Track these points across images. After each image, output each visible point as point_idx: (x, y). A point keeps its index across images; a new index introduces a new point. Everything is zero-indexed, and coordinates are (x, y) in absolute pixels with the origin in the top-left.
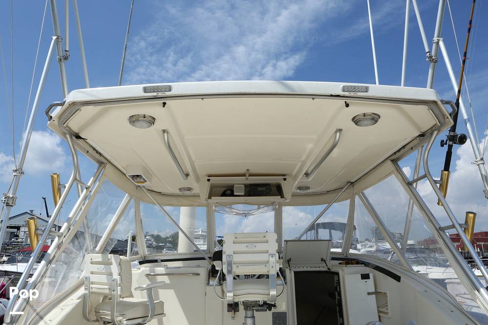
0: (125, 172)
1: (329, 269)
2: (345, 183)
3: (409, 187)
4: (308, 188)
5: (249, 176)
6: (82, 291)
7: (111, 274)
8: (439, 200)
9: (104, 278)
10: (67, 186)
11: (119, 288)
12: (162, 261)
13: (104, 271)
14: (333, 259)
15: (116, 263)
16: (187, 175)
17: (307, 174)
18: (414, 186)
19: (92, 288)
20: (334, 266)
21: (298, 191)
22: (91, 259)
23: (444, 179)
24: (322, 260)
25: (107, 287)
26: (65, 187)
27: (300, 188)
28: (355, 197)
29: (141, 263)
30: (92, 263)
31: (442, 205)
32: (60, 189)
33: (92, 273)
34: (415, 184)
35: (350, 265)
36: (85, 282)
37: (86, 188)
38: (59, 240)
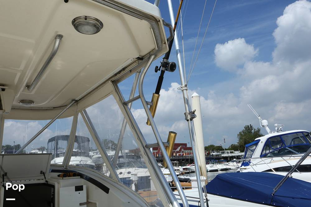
1: (46, 181)
2: (71, 100)
3: (123, 106)
4: (31, 102)
8: (148, 119)
14: (53, 171)
17: (28, 86)
18: (129, 107)
20: (52, 178)
21: (21, 104)
23: (154, 101)
24: (42, 173)
27: (23, 101)
28: (77, 115)
31: (150, 125)
34: (130, 104)
35: (67, 178)
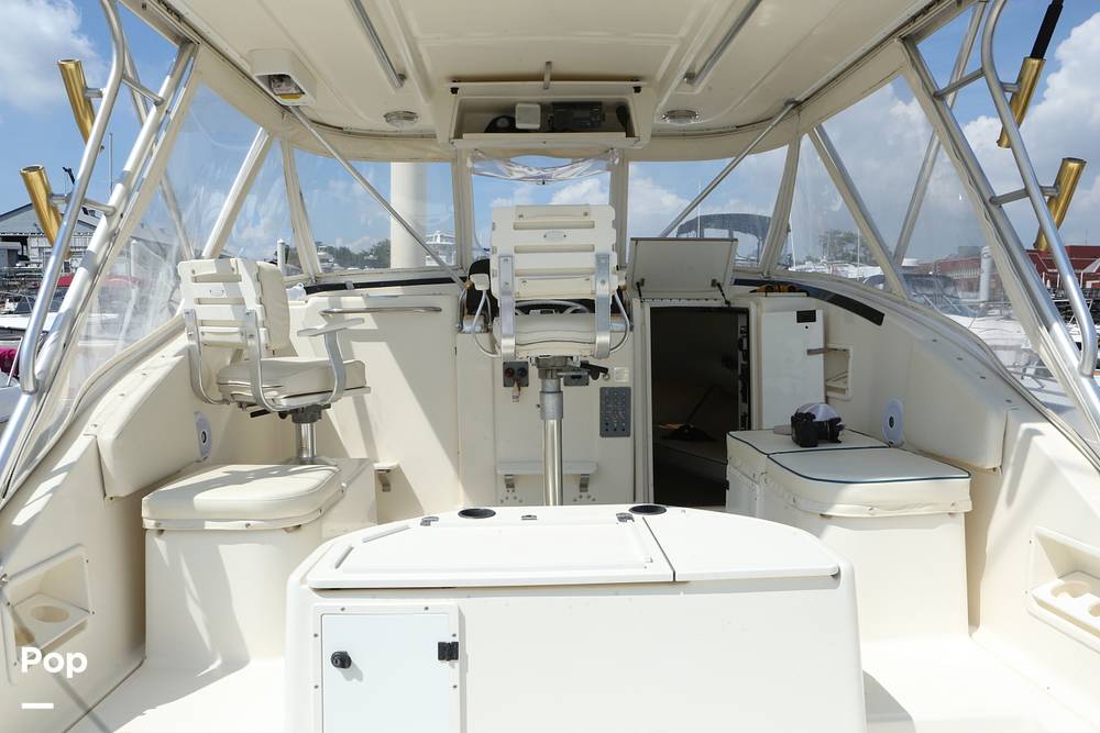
0: (247, 68)
1: (727, 302)
2: (782, 104)
3: (935, 104)
4: (690, 114)
5: (552, 80)
6: (182, 341)
7: (241, 302)
8: (1004, 131)
9: (226, 312)
10: (106, 91)
11: (262, 330)
12: (357, 286)
13: (225, 296)
14: (738, 282)
15: (251, 275)
16: (402, 77)
17: (691, 77)
18: (949, 104)
19: (203, 333)
20: (739, 296)
21: (668, 121)
22: (193, 272)
23: (1025, 79)
24: (715, 283)
25: (236, 329)
26: (101, 95)
27: (672, 115)
28: (800, 139)
29: (310, 290)
30: (196, 280)
31: (1009, 146)
32: (90, 102)
33: (199, 301)
34: (951, 96)
35: (775, 294)
36: (188, 324)
37: (157, 104)
38: (109, 223)
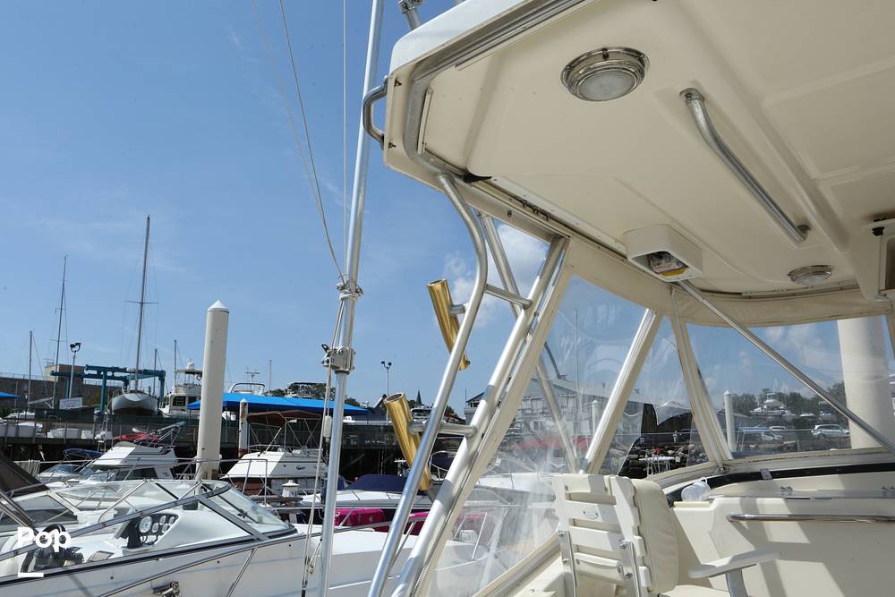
0: (622, 249)
7: (616, 530)
9: (601, 539)
10: (468, 306)
11: (642, 568)
12: (776, 475)
13: (600, 520)
15: (626, 497)
16: (804, 228)
19: (578, 561)
22: (567, 488)
25: (612, 563)
26: (463, 310)
29: (713, 483)
30: (570, 497)
32: (456, 318)
33: (574, 523)
36: (562, 546)
37: (525, 307)
38: (469, 445)
